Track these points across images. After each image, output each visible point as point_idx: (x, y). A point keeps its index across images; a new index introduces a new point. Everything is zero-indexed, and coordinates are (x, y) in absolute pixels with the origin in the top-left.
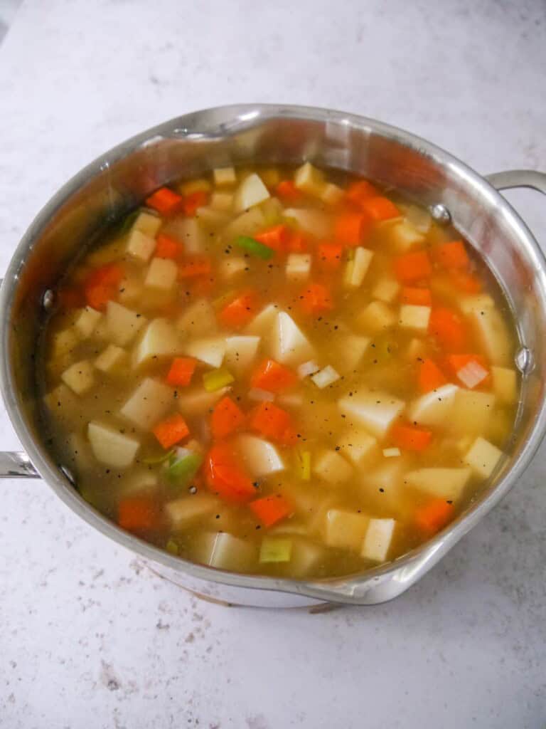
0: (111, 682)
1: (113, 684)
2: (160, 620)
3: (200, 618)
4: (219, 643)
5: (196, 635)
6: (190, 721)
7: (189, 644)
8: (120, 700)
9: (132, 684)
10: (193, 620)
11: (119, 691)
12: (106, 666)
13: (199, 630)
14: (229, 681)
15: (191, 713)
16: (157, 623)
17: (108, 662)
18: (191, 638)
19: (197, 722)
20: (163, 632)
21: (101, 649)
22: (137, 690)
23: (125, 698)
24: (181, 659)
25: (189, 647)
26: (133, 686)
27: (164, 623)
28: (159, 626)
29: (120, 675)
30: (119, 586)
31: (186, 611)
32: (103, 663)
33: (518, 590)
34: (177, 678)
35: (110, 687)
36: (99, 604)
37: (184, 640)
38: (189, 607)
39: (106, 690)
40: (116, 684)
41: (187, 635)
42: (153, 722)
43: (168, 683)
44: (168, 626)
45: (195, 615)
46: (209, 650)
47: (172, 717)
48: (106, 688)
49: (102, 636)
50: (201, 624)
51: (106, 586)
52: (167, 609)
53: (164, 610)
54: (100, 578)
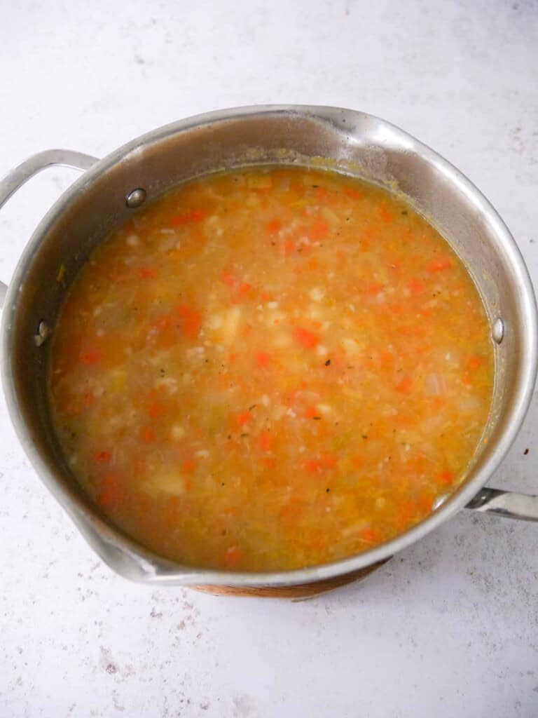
0: (110, 666)
1: (112, 668)
2: (153, 609)
3: (190, 607)
4: (207, 630)
5: (187, 622)
6: (182, 701)
7: (180, 631)
8: (118, 682)
9: (129, 668)
10: (184, 608)
11: (117, 674)
12: (105, 652)
13: (189, 618)
14: (217, 665)
15: (183, 694)
16: (151, 611)
17: (106, 647)
18: (182, 625)
19: (188, 701)
20: (156, 619)
21: (99, 636)
22: (134, 673)
23: (123, 680)
24: (174, 645)
25: (180, 633)
27: (157, 612)
28: (152, 614)
29: (117, 659)
31: (177, 600)
32: (102, 649)
33: (486, 579)
34: (170, 662)
35: (109, 671)
36: (97, 594)
37: (175, 627)
38: (181, 597)
39: (105, 673)
40: (114, 668)
41: (178, 623)
42: (149, 702)
43: (162, 667)
44: (161, 615)
45: (186, 603)
46: (199, 636)
47: (166, 698)
48: (105, 672)
49: (101, 624)
50: (191, 612)
51: (103, 577)
52: (160, 598)
53: (157, 600)
54: (97, 570)
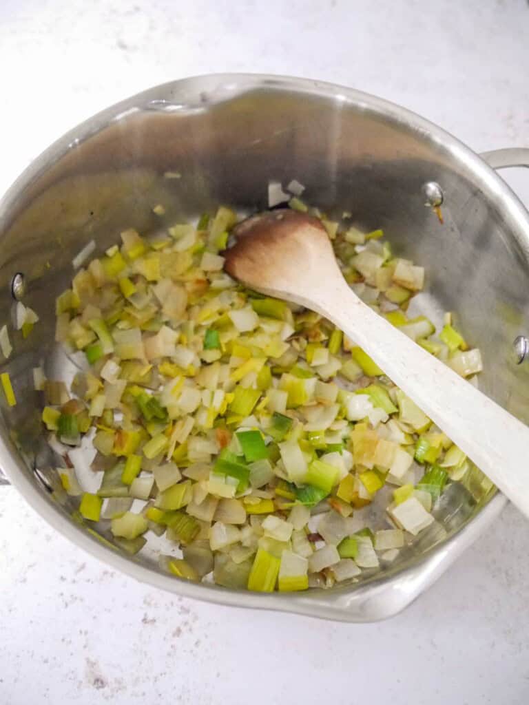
0: (97, 680)
1: (99, 682)
2: (146, 615)
3: (187, 611)
4: (206, 636)
5: (184, 629)
7: (177, 638)
8: (107, 698)
9: (119, 682)
10: (180, 613)
11: (106, 689)
12: (92, 664)
13: (186, 623)
14: (218, 675)
16: (142, 617)
17: (93, 659)
18: (179, 631)
20: (149, 626)
21: (85, 647)
22: (125, 688)
23: (112, 696)
24: (169, 655)
25: (176, 641)
26: (120, 683)
27: (150, 617)
28: (145, 621)
29: (105, 672)
30: (101, 580)
31: (172, 604)
32: (88, 660)
33: (507, 574)
34: (165, 674)
35: (96, 686)
36: (82, 600)
37: (171, 634)
39: (92, 689)
40: (102, 683)
41: (174, 629)
43: (156, 679)
44: (154, 621)
45: (182, 608)
46: (197, 643)
48: (91, 687)
49: (86, 633)
50: (188, 617)
51: (89, 581)
52: (153, 602)
53: (149, 604)
54: (82, 573)
